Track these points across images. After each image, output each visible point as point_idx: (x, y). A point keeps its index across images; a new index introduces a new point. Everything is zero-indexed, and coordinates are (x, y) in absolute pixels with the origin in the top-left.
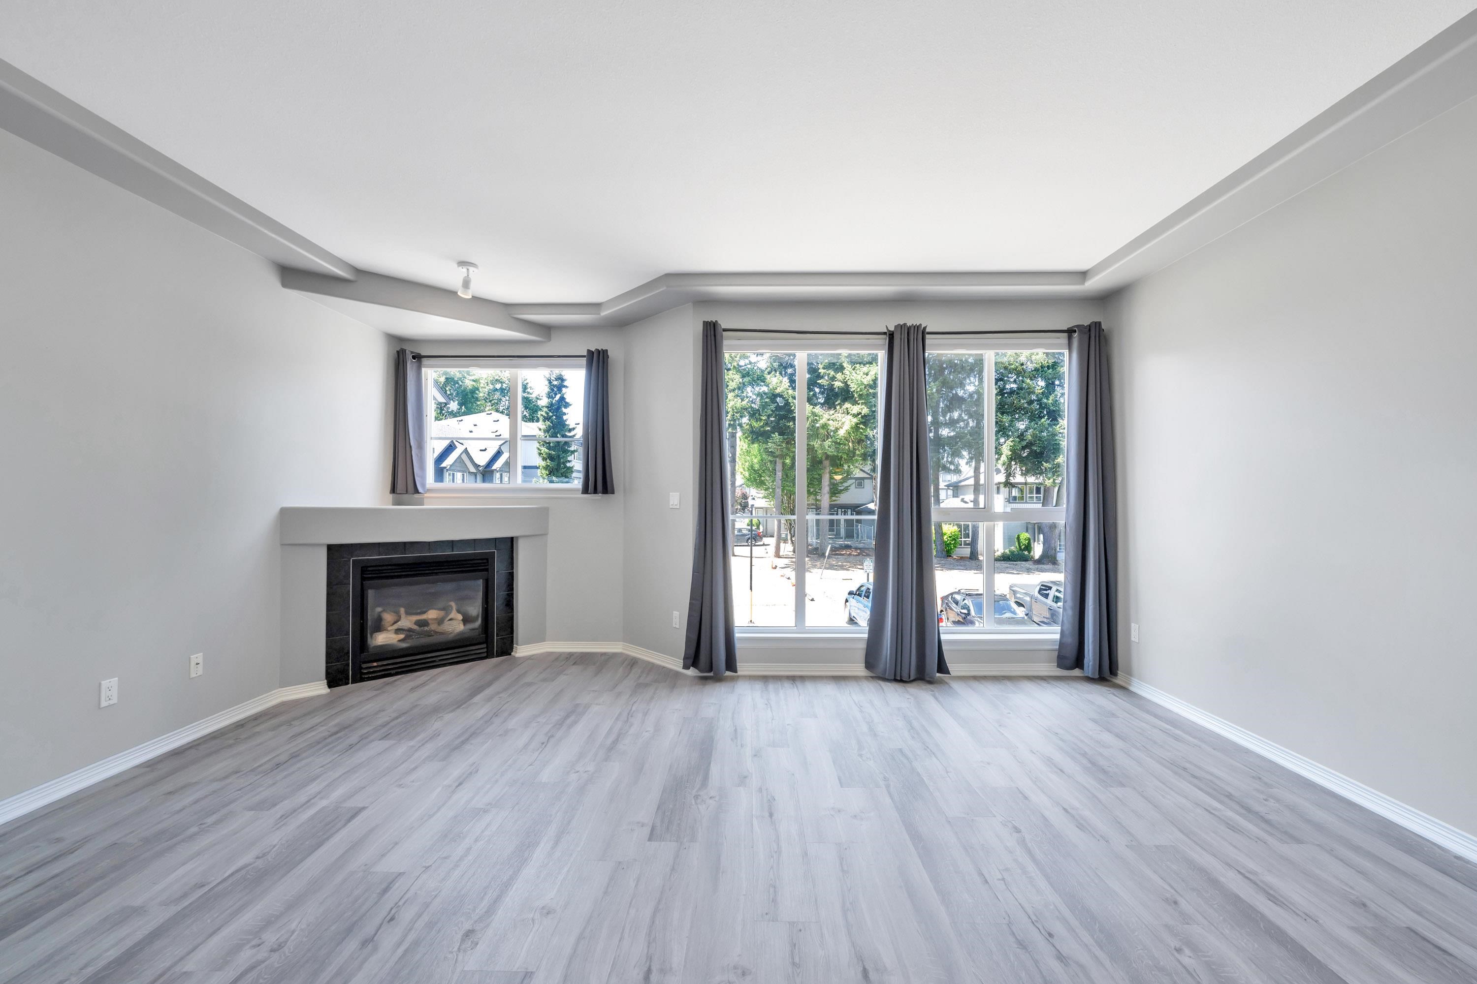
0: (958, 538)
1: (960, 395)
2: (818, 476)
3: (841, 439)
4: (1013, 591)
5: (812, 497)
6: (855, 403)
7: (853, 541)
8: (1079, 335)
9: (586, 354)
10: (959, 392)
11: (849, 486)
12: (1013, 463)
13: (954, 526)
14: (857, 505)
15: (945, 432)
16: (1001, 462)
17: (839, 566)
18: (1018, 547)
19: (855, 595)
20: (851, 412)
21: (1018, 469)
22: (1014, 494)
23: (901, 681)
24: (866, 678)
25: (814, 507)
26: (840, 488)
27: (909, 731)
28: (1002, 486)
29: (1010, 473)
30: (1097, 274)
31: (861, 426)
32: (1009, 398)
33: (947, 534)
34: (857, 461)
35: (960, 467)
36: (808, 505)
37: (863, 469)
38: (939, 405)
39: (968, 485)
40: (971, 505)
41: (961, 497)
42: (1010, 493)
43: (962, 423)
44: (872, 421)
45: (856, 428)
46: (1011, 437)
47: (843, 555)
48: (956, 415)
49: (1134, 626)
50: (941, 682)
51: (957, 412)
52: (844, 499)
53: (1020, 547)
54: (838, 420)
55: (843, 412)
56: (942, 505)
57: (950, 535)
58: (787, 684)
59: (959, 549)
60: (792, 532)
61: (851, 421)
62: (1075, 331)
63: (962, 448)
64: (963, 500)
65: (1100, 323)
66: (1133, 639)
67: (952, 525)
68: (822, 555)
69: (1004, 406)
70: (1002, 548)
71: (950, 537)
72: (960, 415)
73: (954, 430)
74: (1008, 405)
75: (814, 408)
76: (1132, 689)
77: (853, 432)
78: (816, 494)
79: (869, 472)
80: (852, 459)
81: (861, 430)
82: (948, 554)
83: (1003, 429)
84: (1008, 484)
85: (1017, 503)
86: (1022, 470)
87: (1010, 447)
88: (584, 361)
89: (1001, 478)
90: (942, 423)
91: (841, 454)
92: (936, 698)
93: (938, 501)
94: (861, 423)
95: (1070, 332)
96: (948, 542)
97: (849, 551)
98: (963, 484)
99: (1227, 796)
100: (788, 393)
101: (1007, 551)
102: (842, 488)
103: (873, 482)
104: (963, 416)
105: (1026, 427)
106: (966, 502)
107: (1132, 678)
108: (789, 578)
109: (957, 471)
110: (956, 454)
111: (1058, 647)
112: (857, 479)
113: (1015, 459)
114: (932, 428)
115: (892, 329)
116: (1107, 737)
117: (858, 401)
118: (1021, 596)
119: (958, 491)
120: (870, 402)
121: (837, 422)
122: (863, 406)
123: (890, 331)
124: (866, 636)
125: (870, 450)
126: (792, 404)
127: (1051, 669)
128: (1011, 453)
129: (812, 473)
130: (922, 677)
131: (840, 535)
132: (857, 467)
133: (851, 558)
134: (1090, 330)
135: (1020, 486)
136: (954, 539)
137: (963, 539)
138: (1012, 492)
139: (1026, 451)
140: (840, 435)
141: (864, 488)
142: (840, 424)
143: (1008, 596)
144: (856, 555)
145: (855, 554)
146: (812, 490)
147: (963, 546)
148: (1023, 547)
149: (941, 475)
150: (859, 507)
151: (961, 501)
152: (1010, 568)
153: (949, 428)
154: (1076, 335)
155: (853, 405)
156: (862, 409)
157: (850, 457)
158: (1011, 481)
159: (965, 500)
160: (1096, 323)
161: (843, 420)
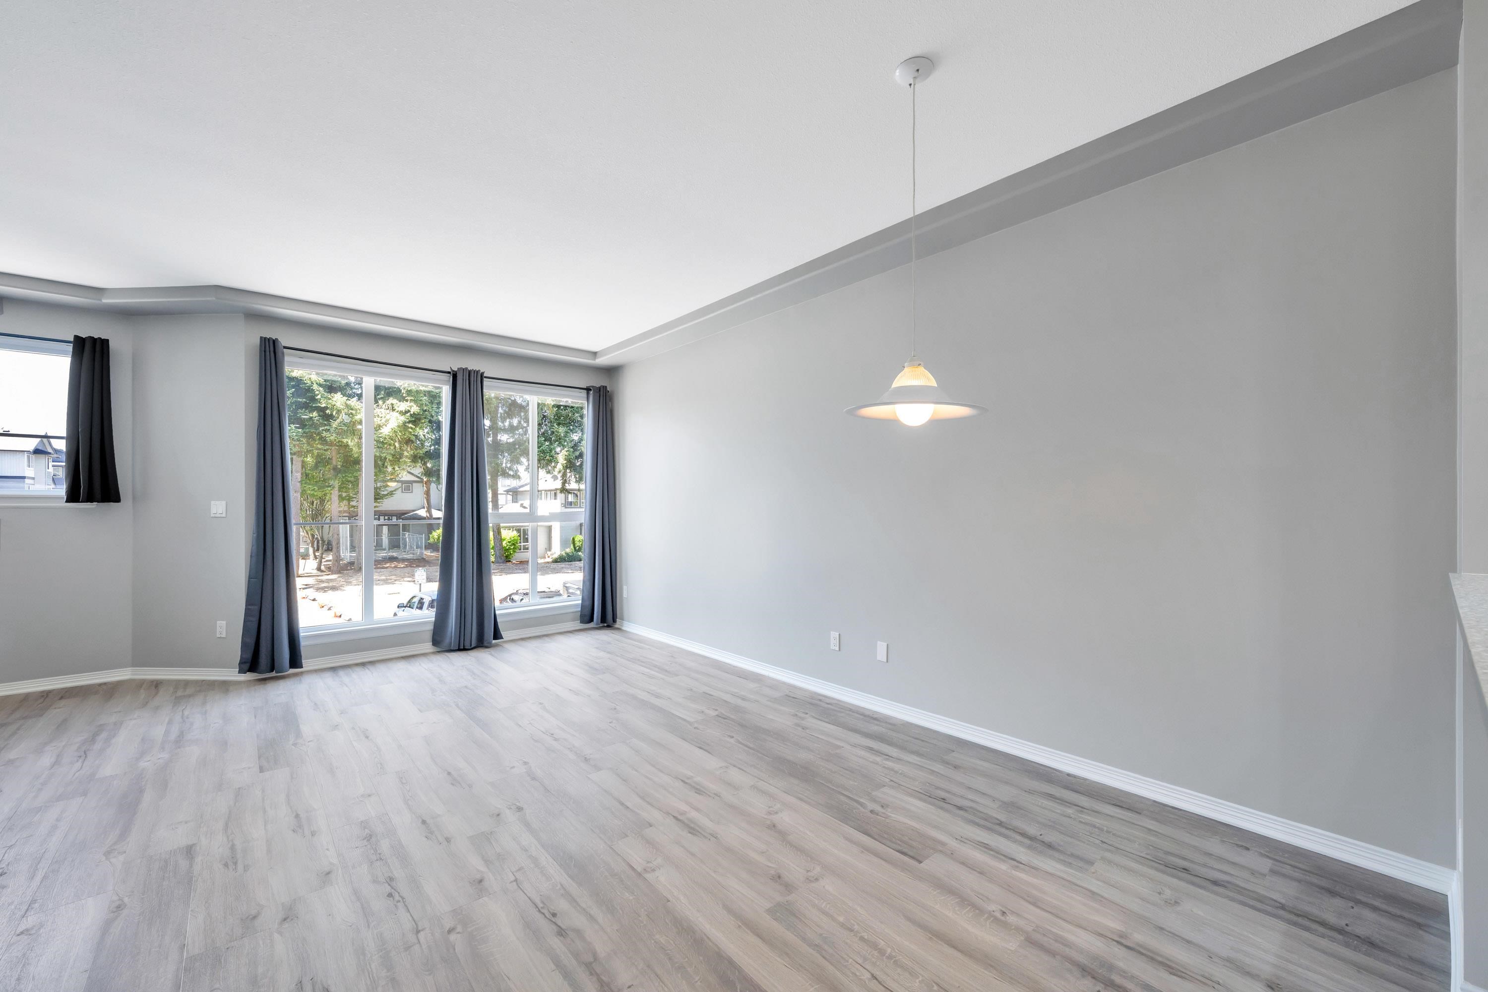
0: (517, 543)
1: (519, 402)
2: (353, 479)
3: (385, 438)
4: (566, 587)
5: (345, 502)
6: (402, 399)
7: (398, 552)
8: (593, 393)
9: (72, 340)
10: (518, 399)
11: (395, 491)
12: (568, 471)
13: (513, 531)
14: (403, 512)
15: (504, 438)
16: (557, 470)
17: (383, 580)
18: (573, 549)
19: (405, 607)
20: (397, 409)
21: (573, 477)
22: (570, 500)
23: (465, 649)
24: (434, 653)
25: (347, 514)
26: (382, 493)
27: (471, 676)
28: (558, 491)
29: (566, 480)
30: (606, 355)
31: (410, 425)
32: (565, 410)
33: (506, 540)
34: (405, 462)
35: (519, 473)
36: (340, 512)
37: (412, 471)
38: (497, 410)
39: (525, 491)
40: (528, 511)
41: (521, 502)
42: (567, 498)
43: (521, 430)
44: (423, 421)
45: (404, 426)
46: (566, 447)
47: (387, 568)
48: (515, 422)
49: (625, 587)
50: (497, 645)
51: (517, 419)
52: (388, 505)
53: (575, 548)
54: (380, 416)
55: (387, 407)
56: (501, 511)
57: (510, 540)
58: (358, 669)
59: (519, 554)
60: (315, 546)
61: (397, 419)
62: (591, 390)
63: (521, 455)
64: (522, 505)
65: (606, 387)
66: (624, 596)
67: (511, 530)
68: (359, 570)
69: (559, 418)
70: (559, 549)
71: (509, 542)
72: (520, 422)
73: (513, 437)
74: (563, 417)
75: (349, 400)
76: (624, 628)
77: (400, 431)
78: (349, 499)
79: (419, 475)
80: (399, 461)
81: (410, 430)
82: (507, 559)
83: (560, 439)
84: (563, 490)
85: (573, 508)
86: (576, 478)
87: (565, 456)
88: (70, 348)
89: (558, 484)
90: (501, 429)
91: (385, 455)
92: (492, 655)
93: (496, 506)
94: (410, 422)
95: (588, 389)
96: (507, 548)
97: (394, 564)
98: (521, 489)
99: (654, 666)
100: (310, 378)
101: (563, 553)
102: (386, 493)
103: (423, 486)
104: (522, 423)
105: (579, 439)
106: (525, 508)
107: (624, 622)
108: (314, 600)
109: (516, 476)
110: (516, 460)
111: (580, 609)
112: (403, 482)
113: (569, 468)
114: (490, 433)
115: (456, 369)
116: (602, 654)
117: (406, 397)
118: (574, 591)
119: (517, 496)
120: (421, 400)
121: (380, 419)
122: (412, 404)
123: (453, 371)
124: (434, 619)
125: (421, 452)
126: (317, 392)
127: (578, 625)
128: (566, 462)
129: (346, 476)
130: (481, 643)
131: (382, 546)
132: (404, 469)
133: (398, 571)
134: (600, 390)
135: (575, 492)
136: (513, 544)
137: (522, 544)
138: (568, 498)
139: (579, 460)
140: (384, 434)
141: (412, 492)
142: (383, 420)
143: (561, 592)
144: (404, 567)
145: (402, 566)
146: (344, 495)
147: (522, 551)
148: (577, 548)
149: (501, 479)
150: (406, 514)
151: (521, 506)
152: (565, 568)
153: (508, 434)
154: (591, 392)
155: (400, 401)
156: (411, 407)
157: (397, 458)
158: (567, 488)
159: (524, 505)
160: (603, 386)
161: (388, 417)
